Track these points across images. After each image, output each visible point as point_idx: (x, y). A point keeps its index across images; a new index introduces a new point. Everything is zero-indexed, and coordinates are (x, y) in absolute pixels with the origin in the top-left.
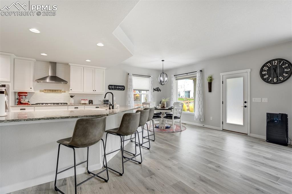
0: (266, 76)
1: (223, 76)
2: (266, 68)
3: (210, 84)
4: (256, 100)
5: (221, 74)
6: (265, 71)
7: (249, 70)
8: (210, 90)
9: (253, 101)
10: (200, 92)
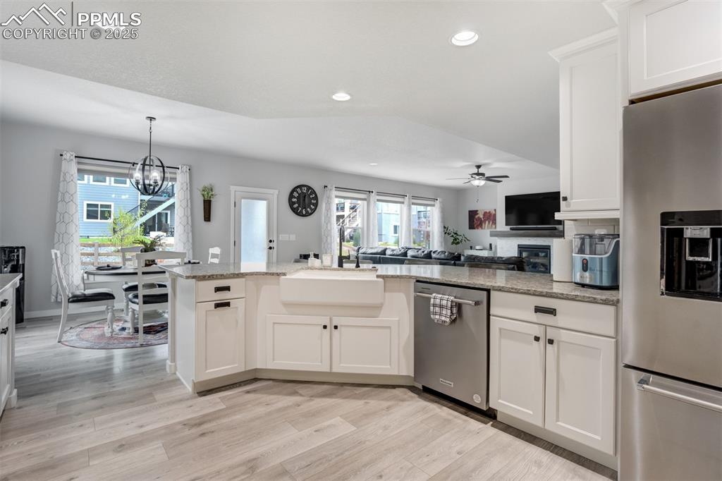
0: (296, 206)
1: (235, 191)
2: (295, 194)
3: (208, 205)
4: (284, 237)
5: (233, 188)
6: (295, 198)
7: (277, 192)
8: (207, 217)
9: (280, 238)
10: (188, 220)
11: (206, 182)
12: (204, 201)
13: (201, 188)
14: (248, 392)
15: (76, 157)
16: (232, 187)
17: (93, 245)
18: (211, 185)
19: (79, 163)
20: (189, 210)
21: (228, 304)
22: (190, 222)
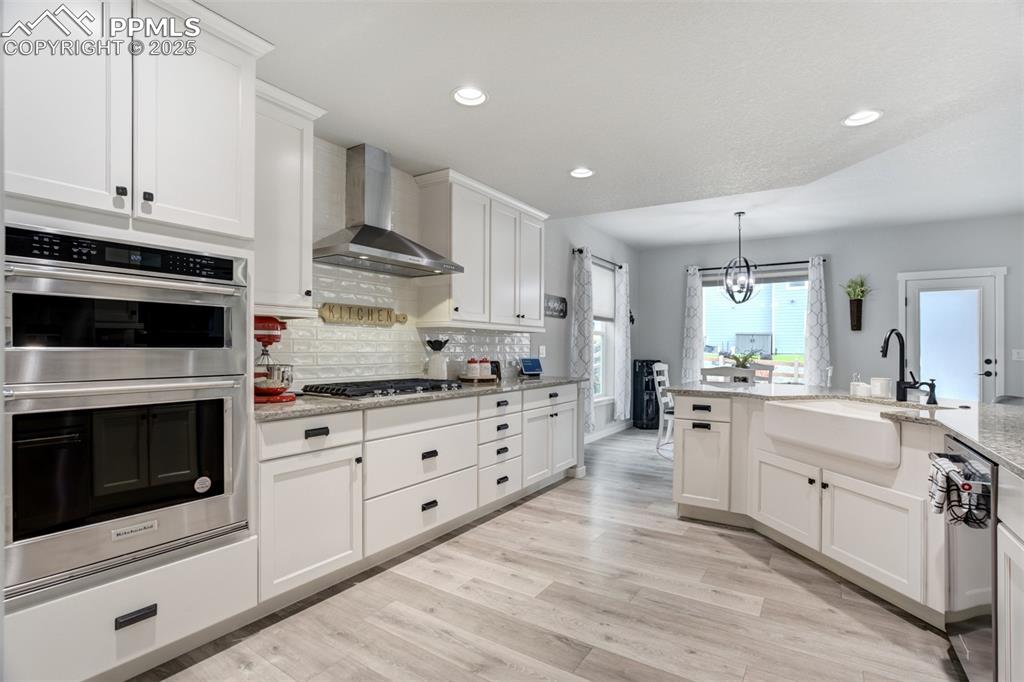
1: (907, 280)
3: (857, 307)
4: (1022, 355)
5: (901, 277)
7: (1002, 271)
8: (857, 324)
10: (822, 330)
11: (854, 274)
12: (851, 301)
13: (846, 283)
14: (721, 535)
15: (699, 270)
16: (899, 275)
17: (792, 365)
18: (861, 276)
19: (704, 276)
20: (824, 317)
21: (707, 426)
22: (826, 333)
